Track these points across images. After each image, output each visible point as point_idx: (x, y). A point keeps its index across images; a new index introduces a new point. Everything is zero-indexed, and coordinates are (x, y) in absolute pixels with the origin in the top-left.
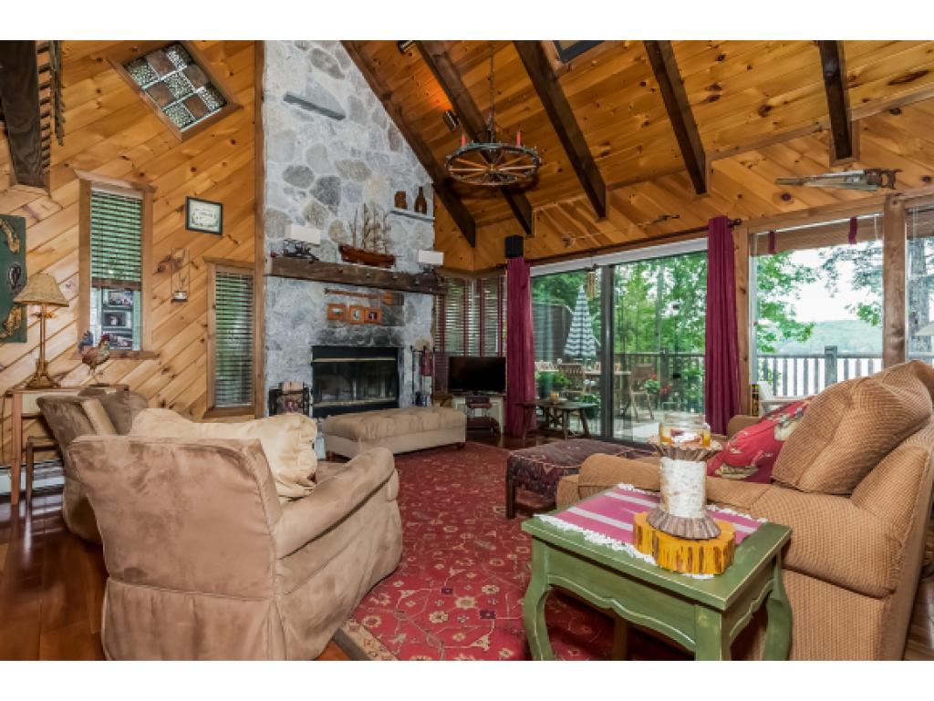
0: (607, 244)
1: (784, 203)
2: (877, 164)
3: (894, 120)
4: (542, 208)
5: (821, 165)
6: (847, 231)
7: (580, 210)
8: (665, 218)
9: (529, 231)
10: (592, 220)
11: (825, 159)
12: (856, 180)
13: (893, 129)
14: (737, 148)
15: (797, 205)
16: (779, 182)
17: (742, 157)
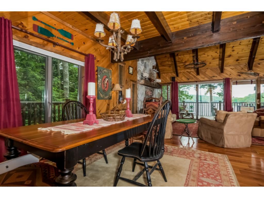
0: (199, 80)
1: (239, 76)
2: (256, 72)
3: (259, 65)
4: (181, 71)
5: (246, 71)
6: (251, 82)
7: (192, 73)
8: (214, 77)
9: (177, 76)
10: (195, 75)
11: (247, 70)
12: (253, 74)
13: (259, 67)
14: (230, 66)
15: (241, 77)
16: (238, 73)
17: (231, 67)
